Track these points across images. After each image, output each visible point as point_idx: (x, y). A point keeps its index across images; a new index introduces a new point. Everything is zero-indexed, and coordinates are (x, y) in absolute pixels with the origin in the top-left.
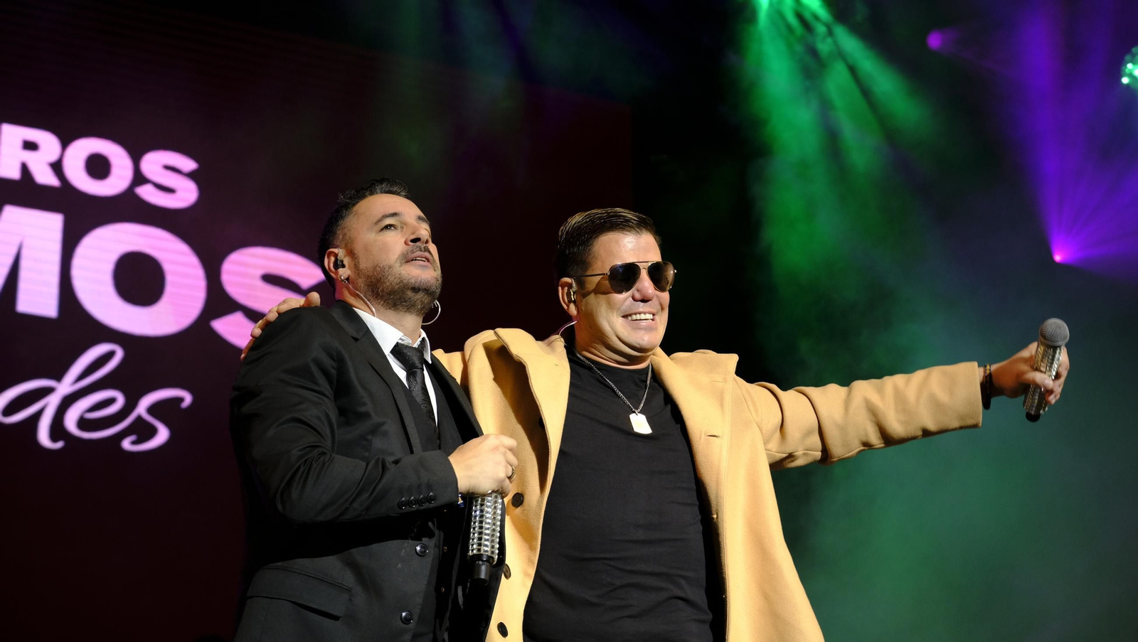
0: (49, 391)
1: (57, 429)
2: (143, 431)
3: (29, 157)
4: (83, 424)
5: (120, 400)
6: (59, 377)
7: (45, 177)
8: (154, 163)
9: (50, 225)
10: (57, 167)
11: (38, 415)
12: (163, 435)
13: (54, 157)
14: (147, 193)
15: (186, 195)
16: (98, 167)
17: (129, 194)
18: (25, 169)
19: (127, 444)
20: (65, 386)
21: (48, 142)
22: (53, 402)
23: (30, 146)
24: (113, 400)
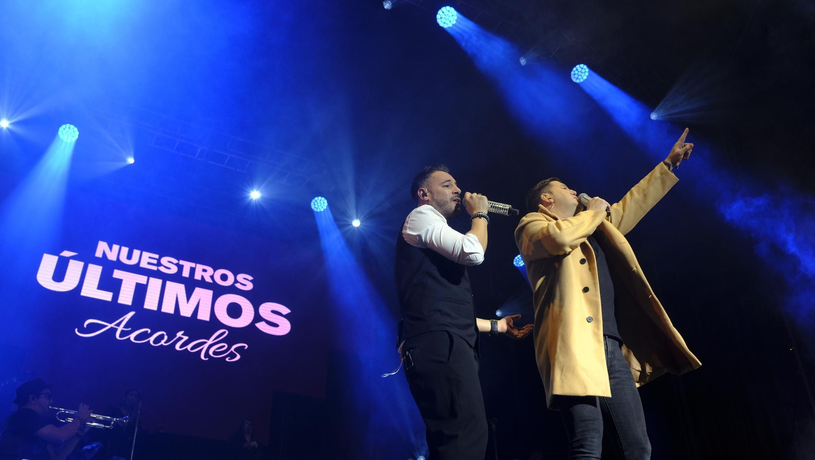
0: (206, 343)
1: (207, 354)
2: (232, 356)
3: (204, 274)
4: (215, 353)
5: (226, 346)
6: (208, 339)
7: (208, 280)
8: (240, 277)
9: (210, 293)
10: (212, 277)
11: (202, 349)
12: (238, 357)
13: (211, 274)
14: (238, 286)
15: (249, 286)
16: (224, 277)
17: (233, 286)
18: (202, 277)
19: (227, 359)
20: (210, 342)
21: (210, 270)
22: (206, 346)
23: (204, 271)
24: (224, 346)
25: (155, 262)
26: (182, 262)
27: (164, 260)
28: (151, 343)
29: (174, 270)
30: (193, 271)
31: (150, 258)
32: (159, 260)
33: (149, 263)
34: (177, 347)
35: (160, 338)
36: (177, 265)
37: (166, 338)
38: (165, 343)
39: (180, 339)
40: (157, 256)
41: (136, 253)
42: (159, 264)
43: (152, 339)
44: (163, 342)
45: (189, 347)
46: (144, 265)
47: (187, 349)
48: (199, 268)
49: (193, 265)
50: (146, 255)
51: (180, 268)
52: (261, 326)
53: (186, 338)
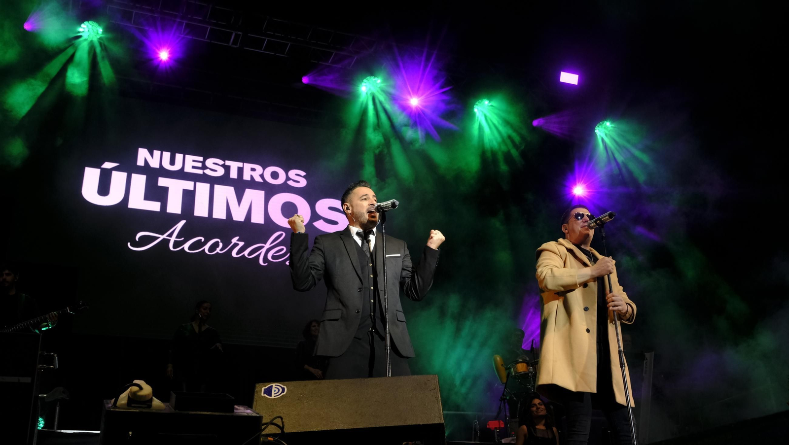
0: (263, 247)
1: (265, 259)
3: (253, 173)
4: (273, 257)
5: (285, 249)
6: (265, 244)
7: (258, 179)
8: (292, 173)
9: (261, 194)
10: (262, 176)
11: (259, 255)
13: (261, 173)
14: (290, 183)
15: (303, 183)
16: (275, 175)
17: (285, 183)
18: (252, 176)
20: (267, 246)
21: (259, 168)
22: (264, 251)
23: (253, 170)
24: (283, 249)
25: (200, 165)
26: (228, 163)
27: (210, 162)
28: (207, 251)
29: (221, 172)
30: (240, 171)
31: (194, 161)
32: (203, 163)
33: (194, 167)
34: (234, 254)
35: (216, 245)
36: (224, 166)
37: (221, 245)
38: (221, 250)
39: (236, 245)
40: (201, 159)
41: (179, 157)
42: (204, 167)
43: (206, 248)
44: (218, 250)
45: (246, 253)
46: (188, 169)
47: (244, 255)
48: (247, 167)
49: (240, 164)
50: (189, 158)
51: (227, 169)
52: (320, 225)
53: (241, 244)
